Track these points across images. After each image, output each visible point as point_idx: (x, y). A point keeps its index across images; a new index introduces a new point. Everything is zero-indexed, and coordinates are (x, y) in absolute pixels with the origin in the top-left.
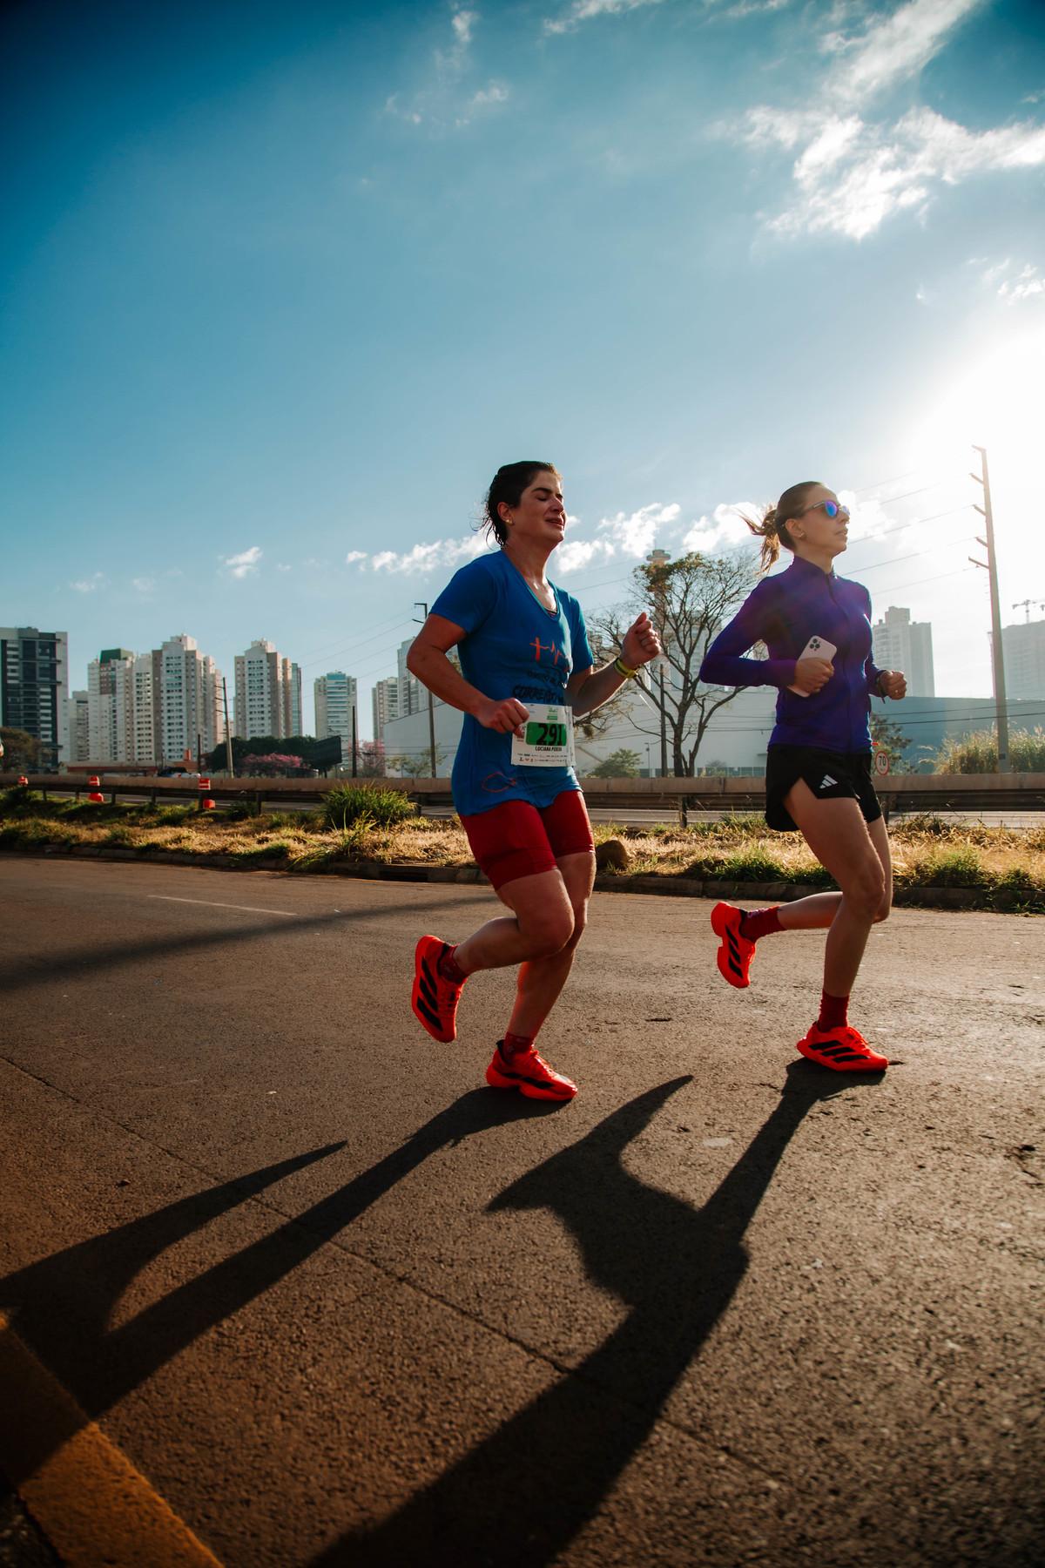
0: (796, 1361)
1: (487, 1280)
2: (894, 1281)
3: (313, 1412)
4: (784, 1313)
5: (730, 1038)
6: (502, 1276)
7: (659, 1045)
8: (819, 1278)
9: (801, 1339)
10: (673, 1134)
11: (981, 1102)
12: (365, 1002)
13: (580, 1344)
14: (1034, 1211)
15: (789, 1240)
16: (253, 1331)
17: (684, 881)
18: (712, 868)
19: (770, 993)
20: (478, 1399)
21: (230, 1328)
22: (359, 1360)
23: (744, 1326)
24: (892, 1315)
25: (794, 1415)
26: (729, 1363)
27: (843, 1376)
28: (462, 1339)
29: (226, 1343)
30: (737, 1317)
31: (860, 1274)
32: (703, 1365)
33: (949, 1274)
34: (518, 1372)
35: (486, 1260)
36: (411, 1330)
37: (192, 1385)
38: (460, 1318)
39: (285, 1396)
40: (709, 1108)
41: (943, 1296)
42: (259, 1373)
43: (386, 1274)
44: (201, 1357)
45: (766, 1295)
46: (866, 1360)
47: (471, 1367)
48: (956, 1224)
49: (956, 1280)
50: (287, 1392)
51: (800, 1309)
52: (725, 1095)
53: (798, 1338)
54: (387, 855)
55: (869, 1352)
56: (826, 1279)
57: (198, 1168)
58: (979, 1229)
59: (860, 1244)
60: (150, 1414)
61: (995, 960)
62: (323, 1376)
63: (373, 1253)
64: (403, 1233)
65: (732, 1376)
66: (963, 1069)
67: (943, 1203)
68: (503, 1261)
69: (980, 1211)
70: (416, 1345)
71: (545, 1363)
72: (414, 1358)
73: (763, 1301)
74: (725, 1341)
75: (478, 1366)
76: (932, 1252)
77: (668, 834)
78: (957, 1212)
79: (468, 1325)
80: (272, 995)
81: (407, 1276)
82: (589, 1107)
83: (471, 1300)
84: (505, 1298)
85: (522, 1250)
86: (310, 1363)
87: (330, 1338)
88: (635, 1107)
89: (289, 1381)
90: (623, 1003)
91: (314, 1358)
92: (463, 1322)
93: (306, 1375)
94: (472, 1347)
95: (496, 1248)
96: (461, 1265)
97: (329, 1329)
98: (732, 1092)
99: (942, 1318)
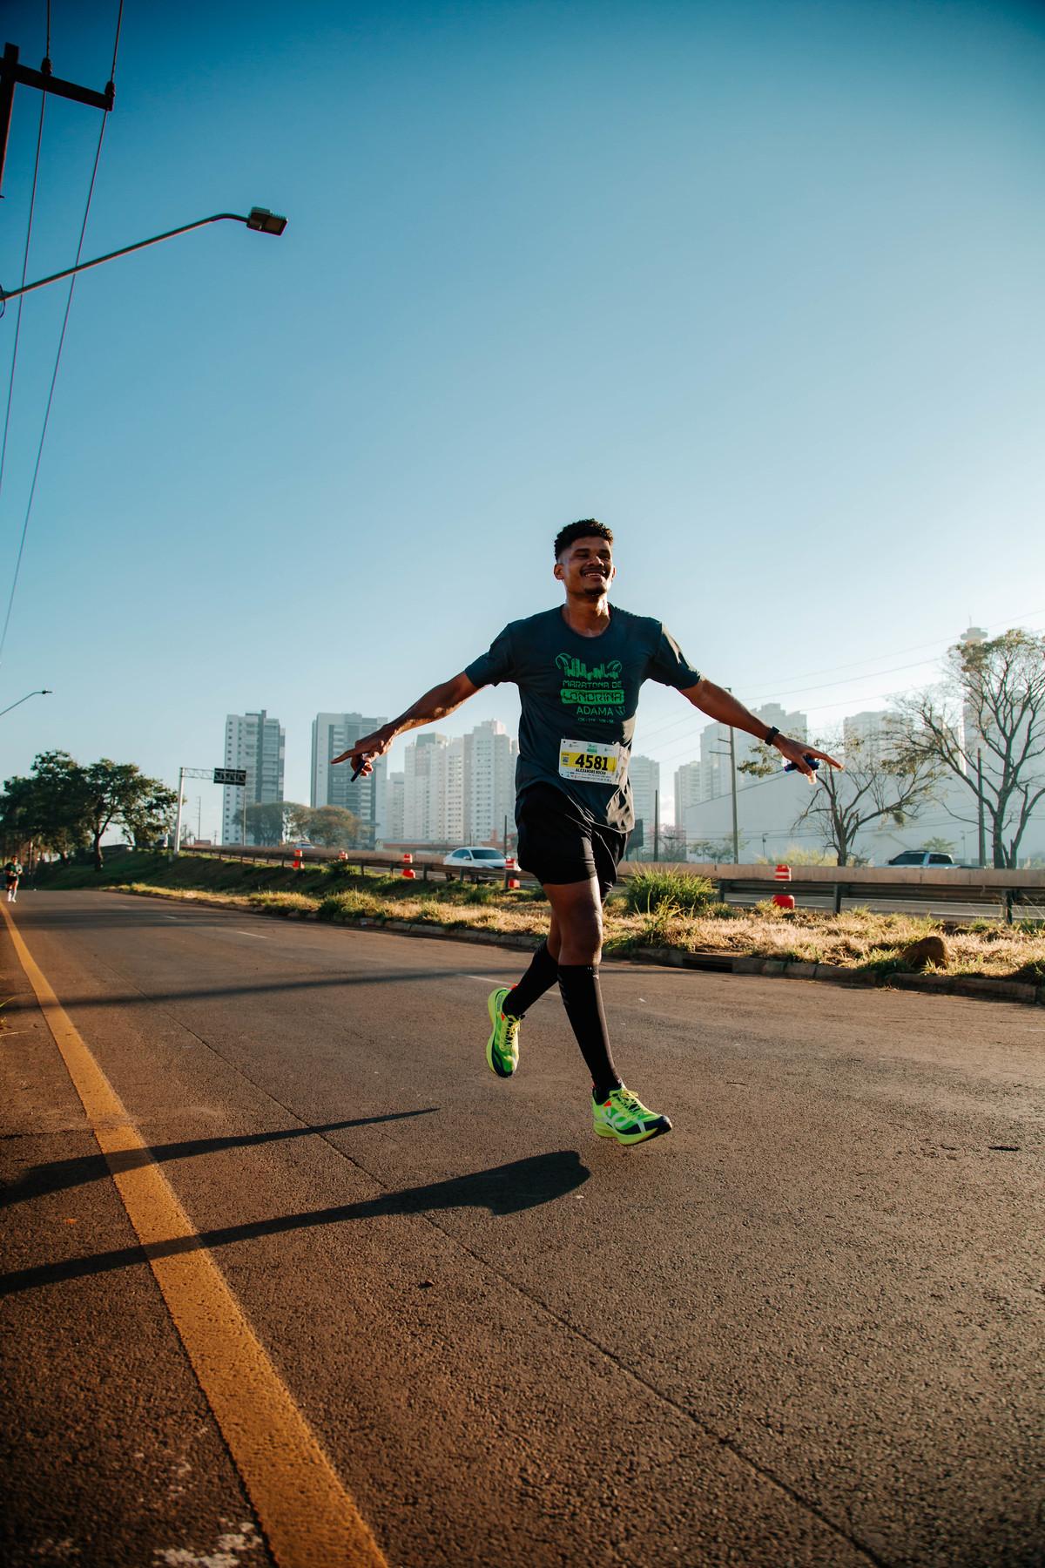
1: (825, 1458)
6: (843, 1455)
7: (1008, 1179)
10: (1036, 1295)
12: (674, 1103)
16: (559, 1483)
17: (1014, 984)
21: (535, 1476)
22: (678, 1542)
28: (798, 1533)
29: (530, 1493)
35: (821, 1431)
36: (738, 1511)
37: (493, 1541)
38: (794, 1504)
42: (566, 1538)
43: (707, 1433)
44: (503, 1506)
54: (691, 942)
57: (503, 1276)
62: (638, 1556)
63: (690, 1404)
64: (724, 1382)
68: (841, 1436)
70: (744, 1533)
72: (743, 1552)
77: (991, 930)
79: (803, 1517)
80: (578, 1088)
81: (731, 1438)
82: (930, 1248)
83: (807, 1483)
84: (847, 1487)
85: (864, 1425)
86: (623, 1536)
87: (645, 1506)
88: (986, 1254)
89: (599, 1555)
90: (960, 1124)
91: (627, 1530)
92: (797, 1510)
93: (619, 1552)
94: (811, 1548)
95: (833, 1417)
96: (792, 1434)
97: (644, 1494)
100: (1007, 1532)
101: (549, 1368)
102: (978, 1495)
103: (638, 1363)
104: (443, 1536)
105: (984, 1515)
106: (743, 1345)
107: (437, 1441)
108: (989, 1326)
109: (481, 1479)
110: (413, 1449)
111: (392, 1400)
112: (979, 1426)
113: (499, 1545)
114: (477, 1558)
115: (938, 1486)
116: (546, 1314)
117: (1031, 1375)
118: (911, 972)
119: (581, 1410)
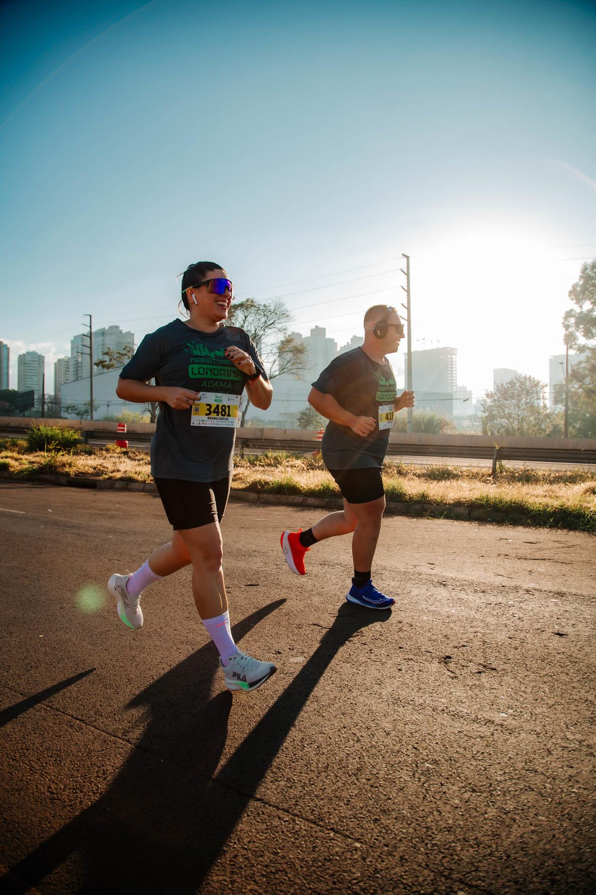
0: (357, 779)
2: (396, 733)
4: (347, 754)
5: (293, 596)
7: (255, 601)
8: (361, 734)
9: (358, 768)
10: (273, 655)
11: (423, 632)
12: (82, 575)
14: (456, 692)
15: (343, 714)
16: (70, 789)
17: (247, 493)
18: (262, 486)
21: (56, 789)
23: (329, 763)
24: (398, 751)
25: (362, 808)
26: (326, 784)
27: (381, 786)
29: (56, 798)
30: (325, 759)
31: (379, 731)
32: (313, 786)
33: (421, 728)
40: (289, 639)
41: (420, 740)
44: (43, 808)
45: (337, 745)
46: (390, 776)
48: (421, 701)
49: (424, 730)
51: (355, 751)
52: (296, 631)
53: (356, 768)
55: (391, 772)
56: (364, 734)
57: (8, 688)
58: (432, 702)
59: (377, 714)
60: (22, 847)
61: (418, 547)
63: (126, 736)
65: (329, 790)
66: (413, 614)
67: (413, 690)
68: (198, 735)
73: (336, 748)
74: (322, 772)
76: (411, 716)
78: (420, 694)
88: (250, 639)
90: (230, 574)
98: (299, 629)
99: (421, 751)
101: (48, 733)
103: (95, 721)
104: (15, 831)
109: (27, 798)
113: (47, 827)
114: (37, 836)
119: (71, 751)
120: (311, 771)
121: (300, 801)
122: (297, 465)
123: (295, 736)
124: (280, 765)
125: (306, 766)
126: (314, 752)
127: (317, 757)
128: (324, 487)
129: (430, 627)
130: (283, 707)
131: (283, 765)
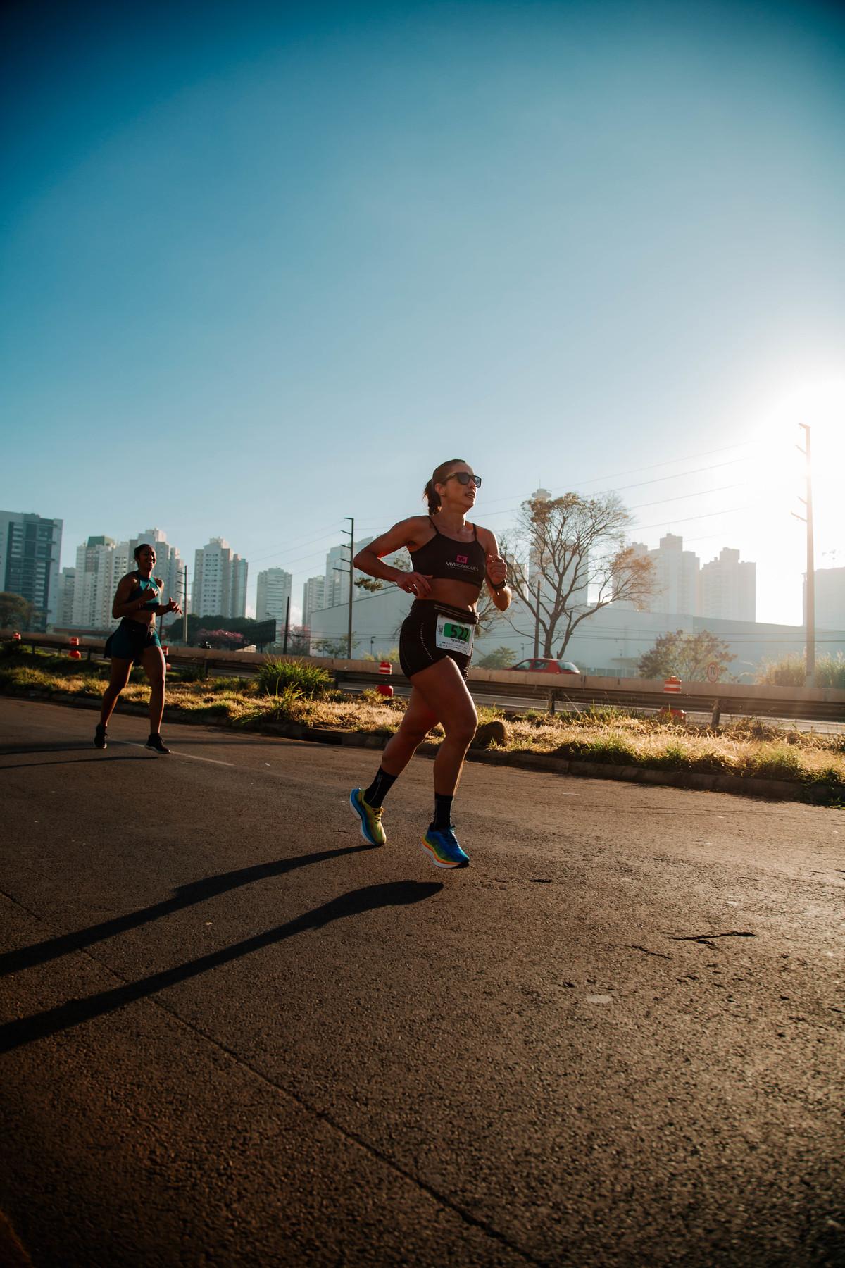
0: (687, 1226)
1: (399, 1121)
2: (770, 1149)
3: (237, 1252)
4: (673, 1175)
5: (604, 902)
6: (413, 1118)
7: (543, 904)
8: (701, 1140)
9: (690, 1203)
10: (559, 988)
11: (826, 977)
13: (485, 1194)
15: (670, 1100)
16: (183, 1160)
17: (553, 759)
18: (577, 750)
19: (635, 863)
20: (391, 1248)
21: (163, 1156)
22: (281, 1198)
23: (636, 1186)
24: (772, 1185)
26: (625, 1225)
27: (733, 1248)
28: (377, 1181)
29: (158, 1171)
30: (629, 1176)
31: (737, 1139)
32: (601, 1226)
33: (819, 1146)
34: (429, 1221)
35: (397, 1101)
36: (330, 1169)
37: (124, 1216)
38: (375, 1159)
39: (211, 1233)
40: (589, 966)
41: (816, 1168)
42: (187, 1205)
43: (307, 1109)
44: (133, 1184)
45: (654, 1154)
46: (752, 1232)
47: (385, 1212)
48: (819, 1095)
49: (826, 1153)
50: (213, 1229)
51: (686, 1171)
52: (603, 954)
53: (687, 1203)
54: (310, 720)
55: (755, 1223)
56: (707, 1142)
59: (734, 1108)
61: (820, 846)
62: (247, 1213)
64: (322, 1068)
65: (630, 1239)
66: (808, 945)
67: (805, 1073)
68: (412, 1103)
69: (839, 1083)
70: (334, 1185)
71: (454, 1212)
72: (332, 1199)
73: (651, 1160)
74: (620, 1201)
75: (392, 1212)
76: (800, 1121)
77: (539, 719)
78: (818, 1082)
79: (382, 1167)
80: (211, 834)
81: (326, 1112)
82: (484, 957)
83: (385, 1142)
84: (415, 1142)
85: (430, 1093)
86: (235, 1198)
87: (254, 1172)
88: (525, 960)
89: (215, 1216)
90: (509, 863)
91: (239, 1193)
92: (377, 1163)
93: (232, 1211)
94: (386, 1191)
95: (407, 1089)
96: (375, 1105)
97: (254, 1162)
98: (609, 952)
99: (818, 1191)
100: (530, 1162)
101: (178, 1065)
102: (511, 1138)
103: (253, 1057)
104: (78, 1217)
105: (515, 1152)
106: (338, 1038)
107: (77, 1134)
108: (525, 1013)
109: (114, 1164)
110: (55, 1143)
111: (38, 1103)
112: (514, 1088)
113: (129, 1218)
114: (108, 1231)
115: (483, 1134)
116: (177, 1021)
117: (553, 1047)
118: (479, 748)
119: (204, 1099)
120: (600, 1195)
121: (574, 1251)
122: (632, 726)
123: (579, 1128)
124: (544, 1175)
125: (592, 1184)
126: (610, 1162)
127: (614, 1172)
128: (671, 755)
129: (840, 968)
130: (565, 1075)
131: (550, 1176)
